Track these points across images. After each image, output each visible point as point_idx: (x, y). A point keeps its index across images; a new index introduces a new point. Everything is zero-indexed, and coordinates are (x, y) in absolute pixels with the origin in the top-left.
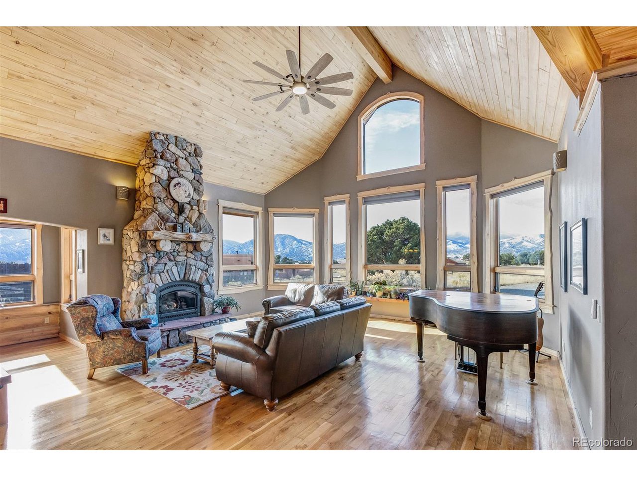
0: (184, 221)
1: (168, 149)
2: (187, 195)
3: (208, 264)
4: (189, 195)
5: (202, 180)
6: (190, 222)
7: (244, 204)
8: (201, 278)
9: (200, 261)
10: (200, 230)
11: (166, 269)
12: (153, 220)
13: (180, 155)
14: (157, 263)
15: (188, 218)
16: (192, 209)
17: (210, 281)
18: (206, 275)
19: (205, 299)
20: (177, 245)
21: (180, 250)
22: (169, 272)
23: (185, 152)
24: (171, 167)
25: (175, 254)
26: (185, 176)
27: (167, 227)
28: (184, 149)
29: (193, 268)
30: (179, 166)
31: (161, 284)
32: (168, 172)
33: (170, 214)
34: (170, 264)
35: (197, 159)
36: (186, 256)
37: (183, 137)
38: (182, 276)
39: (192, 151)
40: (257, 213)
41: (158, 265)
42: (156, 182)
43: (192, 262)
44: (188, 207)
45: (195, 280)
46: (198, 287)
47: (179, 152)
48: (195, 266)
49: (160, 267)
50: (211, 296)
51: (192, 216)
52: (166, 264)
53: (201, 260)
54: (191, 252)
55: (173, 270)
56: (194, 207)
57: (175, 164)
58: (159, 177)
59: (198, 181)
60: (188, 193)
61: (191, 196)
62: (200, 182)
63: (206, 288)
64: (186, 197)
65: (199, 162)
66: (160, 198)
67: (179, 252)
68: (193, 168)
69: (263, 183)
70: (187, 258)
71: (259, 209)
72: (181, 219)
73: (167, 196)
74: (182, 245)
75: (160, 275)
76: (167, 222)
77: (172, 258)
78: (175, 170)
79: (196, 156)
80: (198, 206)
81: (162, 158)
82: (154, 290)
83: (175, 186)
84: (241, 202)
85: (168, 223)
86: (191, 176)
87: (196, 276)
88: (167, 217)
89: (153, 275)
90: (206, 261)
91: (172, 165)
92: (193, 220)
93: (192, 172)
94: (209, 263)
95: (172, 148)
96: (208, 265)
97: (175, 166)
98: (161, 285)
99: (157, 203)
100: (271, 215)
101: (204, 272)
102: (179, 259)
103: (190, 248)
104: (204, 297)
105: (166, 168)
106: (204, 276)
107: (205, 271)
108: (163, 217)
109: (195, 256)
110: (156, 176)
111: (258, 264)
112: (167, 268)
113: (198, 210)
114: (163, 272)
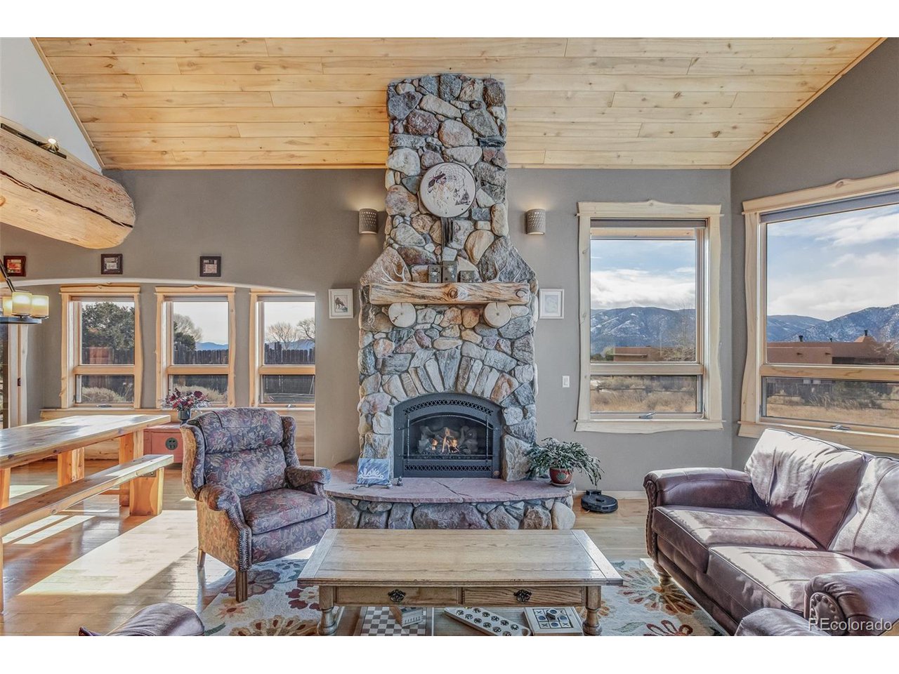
0: (456, 259)
1: (421, 109)
2: (459, 199)
3: (517, 357)
4: (466, 197)
5: (503, 158)
6: (471, 259)
7: (656, 203)
8: (496, 390)
9: (496, 348)
10: (495, 277)
11: (412, 365)
12: (387, 264)
13: (449, 115)
14: (395, 352)
15: (466, 253)
16: (476, 229)
17: (521, 399)
18: (510, 385)
19: (509, 441)
20: (439, 313)
21: (444, 325)
22: (420, 373)
23: (458, 103)
24: (428, 145)
25: (435, 333)
26: (459, 158)
27: (415, 275)
28: (458, 98)
29: (477, 366)
30: (445, 138)
31: (403, 397)
32: (421, 157)
33: (423, 247)
34: (422, 355)
35: (492, 114)
36: (461, 337)
37: (456, 71)
38: (450, 382)
39: (478, 96)
40: (705, 222)
41: (397, 356)
42: (396, 184)
43: (474, 351)
44: (466, 225)
45: (483, 393)
46: (495, 410)
47: (446, 109)
48: (483, 362)
49: (400, 360)
50: (525, 436)
51: (473, 246)
52: (413, 355)
53: (498, 347)
54: (473, 329)
55: (427, 368)
56: (481, 224)
57: (439, 137)
58: (401, 173)
59: (492, 163)
60: (461, 193)
61: (471, 199)
62: (498, 162)
63: (513, 416)
64: (457, 204)
65: (496, 118)
66: (403, 216)
67: (444, 328)
68: (480, 135)
69: (716, 134)
70: (464, 341)
71: (713, 211)
72: (449, 254)
73: (418, 210)
74: (450, 314)
75: (400, 376)
76: (416, 264)
77: (427, 342)
78: (435, 150)
79: (489, 105)
80: (491, 221)
81: (406, 130)
82: (388, 408)
83: (431, 184)
84: (648, 200)
85: (417, 267)
86: (473, 154)
87: (484, 385)
88: (414, 253)
89: (386, 377)
90: (512, 350)
91: (429, 139)
92: (478, 255)
93: (479, 145)
94: (519, 354)
95: (431, 103)
96: (518, 360)
97: (435, 141)
98: (402, 400)
99: (396, 227)
100: (751, 218)
101: (507, 376)
102: (442, 344)
103: (470, 319)
104: (507, 437)
105: (417, 151)
106: (506, 385)
107: (510, 373)
108: (406, 254)
109: (483, 337)
110: (395, 171)
111: (707, 362)
112: (415, 362)
113: (491, 231)
114: (407, 371)
